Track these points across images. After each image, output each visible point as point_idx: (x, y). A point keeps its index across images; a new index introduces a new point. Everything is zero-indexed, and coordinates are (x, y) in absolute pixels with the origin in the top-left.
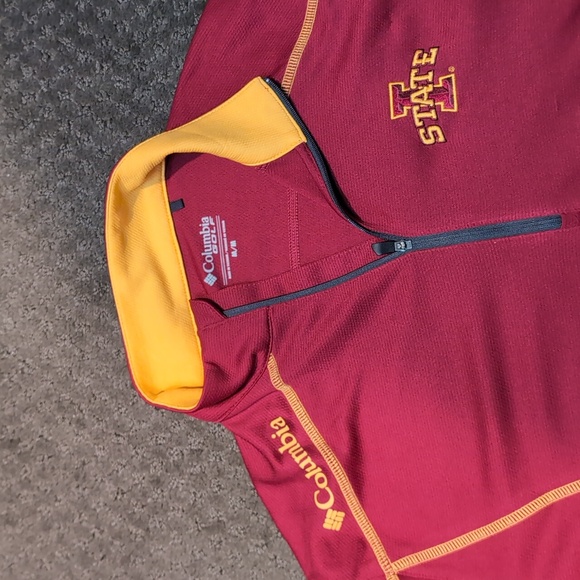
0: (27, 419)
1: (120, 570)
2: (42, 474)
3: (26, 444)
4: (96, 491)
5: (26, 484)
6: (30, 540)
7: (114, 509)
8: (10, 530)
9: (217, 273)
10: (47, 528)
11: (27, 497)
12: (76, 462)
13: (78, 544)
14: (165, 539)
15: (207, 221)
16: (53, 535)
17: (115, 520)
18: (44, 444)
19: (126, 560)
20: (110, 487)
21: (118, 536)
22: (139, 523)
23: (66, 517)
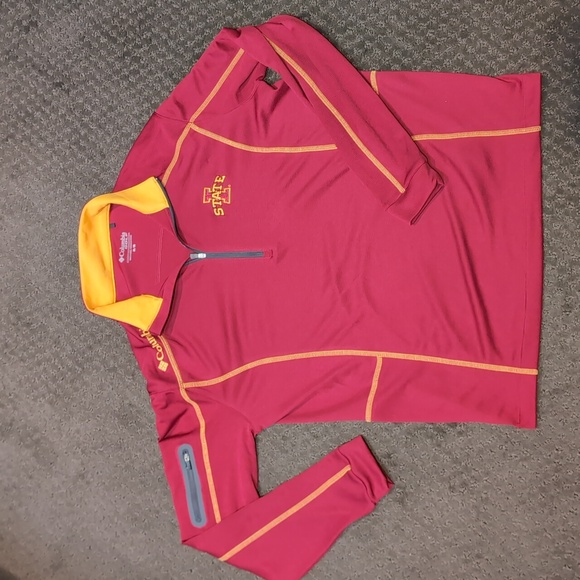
0: (36, 315)
1: (69, 386)
2: (40, 340)
3: (34, 326)
4: (63, 349)
5: (32, 344)
6: (31, 369)
7: (70, 358)
8: (22, 363)
9: (125, 257)
10: (39, 364)
11: (32, 350)
12: (56, 336)
13: (53, 372)
14: (90, 373)
15: (124, 234)
16: (42, 367)
17: (70, 363)
18: (42, 327)
19: (72, 381)
20: (69, 348)
21: (70, 370)
22: (80, 365)
23: (49, 360)
